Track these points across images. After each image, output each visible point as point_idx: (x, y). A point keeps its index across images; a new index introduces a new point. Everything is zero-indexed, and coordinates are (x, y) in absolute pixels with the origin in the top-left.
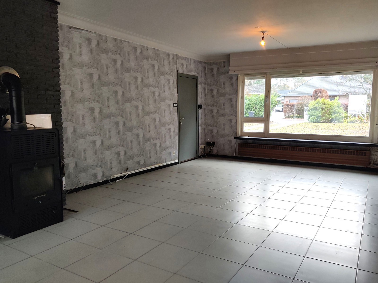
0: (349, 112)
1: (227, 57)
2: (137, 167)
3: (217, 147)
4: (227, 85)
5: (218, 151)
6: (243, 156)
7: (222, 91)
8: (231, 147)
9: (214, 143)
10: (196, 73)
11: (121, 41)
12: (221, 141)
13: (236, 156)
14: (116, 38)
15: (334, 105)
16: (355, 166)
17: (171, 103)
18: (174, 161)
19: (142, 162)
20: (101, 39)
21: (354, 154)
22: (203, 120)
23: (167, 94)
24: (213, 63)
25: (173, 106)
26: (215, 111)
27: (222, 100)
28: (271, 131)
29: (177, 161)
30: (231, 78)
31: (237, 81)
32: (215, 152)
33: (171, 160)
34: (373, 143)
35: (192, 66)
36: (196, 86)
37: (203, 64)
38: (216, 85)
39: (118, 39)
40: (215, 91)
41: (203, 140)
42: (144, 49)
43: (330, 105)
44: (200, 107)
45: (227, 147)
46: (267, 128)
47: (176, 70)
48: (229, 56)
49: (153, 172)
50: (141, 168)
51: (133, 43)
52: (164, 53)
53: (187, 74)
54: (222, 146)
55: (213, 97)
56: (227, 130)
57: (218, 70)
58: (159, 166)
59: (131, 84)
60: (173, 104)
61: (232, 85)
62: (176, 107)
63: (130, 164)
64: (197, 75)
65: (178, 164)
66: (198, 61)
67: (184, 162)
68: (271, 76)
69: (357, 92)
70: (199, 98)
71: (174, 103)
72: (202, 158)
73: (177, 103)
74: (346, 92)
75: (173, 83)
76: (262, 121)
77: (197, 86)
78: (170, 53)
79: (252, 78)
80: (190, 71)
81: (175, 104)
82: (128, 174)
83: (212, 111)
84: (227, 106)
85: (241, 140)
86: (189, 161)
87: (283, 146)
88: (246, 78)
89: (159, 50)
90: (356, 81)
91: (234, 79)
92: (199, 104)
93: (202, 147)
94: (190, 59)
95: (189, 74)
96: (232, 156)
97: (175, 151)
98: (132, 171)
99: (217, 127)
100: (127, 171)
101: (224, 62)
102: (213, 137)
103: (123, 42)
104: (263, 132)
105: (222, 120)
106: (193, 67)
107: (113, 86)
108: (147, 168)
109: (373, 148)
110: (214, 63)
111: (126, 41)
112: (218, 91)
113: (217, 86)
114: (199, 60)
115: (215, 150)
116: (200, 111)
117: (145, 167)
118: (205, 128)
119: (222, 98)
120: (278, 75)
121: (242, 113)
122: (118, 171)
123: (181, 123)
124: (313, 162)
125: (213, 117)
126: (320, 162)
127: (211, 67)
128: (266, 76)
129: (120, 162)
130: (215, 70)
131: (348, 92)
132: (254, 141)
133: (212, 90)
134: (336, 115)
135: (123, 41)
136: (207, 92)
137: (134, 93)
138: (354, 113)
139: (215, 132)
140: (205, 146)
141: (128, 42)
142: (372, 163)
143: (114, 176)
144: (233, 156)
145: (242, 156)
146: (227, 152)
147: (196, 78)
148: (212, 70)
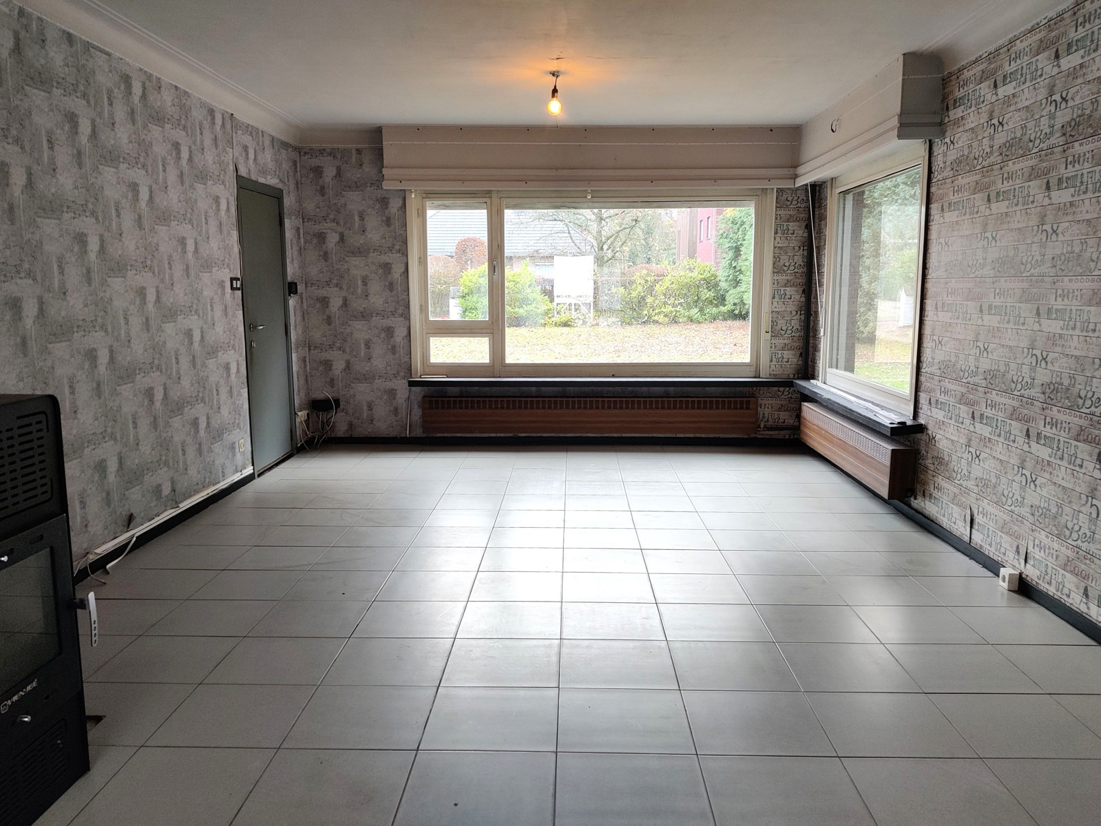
0: (557, 300)
1: (374, 137)
2: (155, 506)
3: (347, 413)
4: (373, 221)
5: (351, 425)
6: (434, 435)
7: (356, 240)
8: (396, 411)
9: (337, 402)
10: (277, 181)
11: (88, 46)
12: (362, 393)
13: (413, 435)
14: (71, 31)
15: (523, 281)
16: (722, 436)
17: (226, 275)
18: (243, 472)
19: (166, 490)
20: (26, 28)
21: (723, 408)
22: (300, 330)
23: (214, 247)
24: (322, 151)
25: (232, 288)
26: (335, 304)
27: (357, 267)
28: (510, 359)
29: (249, 471)
30: (384, 202)
31: (405, 212)
32: (341, 429)
33: (236, 471)
34: (759, 377)
35: (267, 157)
36: (278, 220)
37: (290, 149)
38: (334, 221)
39: (76, 36)
40: (332, 239)
41: (303, 394)
42: (153, 84)
43: (514, 281)
44: (292, 288)
45: (381, 411)
46: (498, 348)
47: (231, 167)
48: (381, 132)
49: (197, 516)
50: (166, 510)
51: (121, 59)
52: (203, 104)
53: (256, 182)
54: (365, 408)
55: (325, 256)
56: (379, 360)
57: (339, 173)
58: (211, 494)
59: (123, 208)
60: (232, 280)
61: (388, 221)
62: (238, 289)
63: (136, 498)
64: (280, 186)
65: (254, 478)
66: (278, 140)
67: (265, 471)
68: (504, 202)
69: (561, 248)
70: (288, 260)
71: (233, 276)
72: (307, 452)
73: (239, 277)
74: (533, 248)
75: (228, 209)
76: (484, 331)
77: (281, 223)
78: (214, 109)
79: (445, 205)
80: (263, 172)
81: (237, 279)
82: (135, 539)
83: (324, 301)
84: (375, 287)
85: (425, 388)
86: (277, 464)
87: (544, 397)
88: (428, 203)
89: (187, 92)
90: (555, 220)
91: (395, 204)
92: (289, 279)
93: (302, 415)
94: (262, 131)
95: (262, 180)
96: (400, 438)
97: (243, 438)
98: (145, 525)
99: (344, 351)
100: (128, 527)
101: (359, 151)
102: (332, 382)
103: (91, 49)
104: (487, 361)
105: (360, 331)
106: (270, 160)
107: (73, 215)
108: (181, 505)
109: (759, 390)
110: (324, 150)
111: (102, 51)
112: (342, 238)
113: (338, 223)
114: (283, 138)
115: (340, 423)
116: (292, 302)
117: (176, 502)
118: (305, 357)
119: (356, 261)
120: (524, 200)
121: (424, 309)
122: (106, 532)
123: (254, 345)
124: (624, 435)
125: (329, 320)
126: (640, 433)
127: (315, 162)
128: (488, 200)
129: (108, 501)
130: (329, 173)
131: (539, 248)
132: (464, 388)
133: (321, 237)
134: (529, 308)
135: (93, 48)
136: (305, 243)
137: (130, 245)
138: (568, 301)
139: (338, 366)
140: (308, 414)
141: (105, 54)
142: (762, 426)
143: (98, 551)
144: (404, 435)
145: (430, 435)
146: (383, 424)
147: (276, 196)
148: (318, 171)
